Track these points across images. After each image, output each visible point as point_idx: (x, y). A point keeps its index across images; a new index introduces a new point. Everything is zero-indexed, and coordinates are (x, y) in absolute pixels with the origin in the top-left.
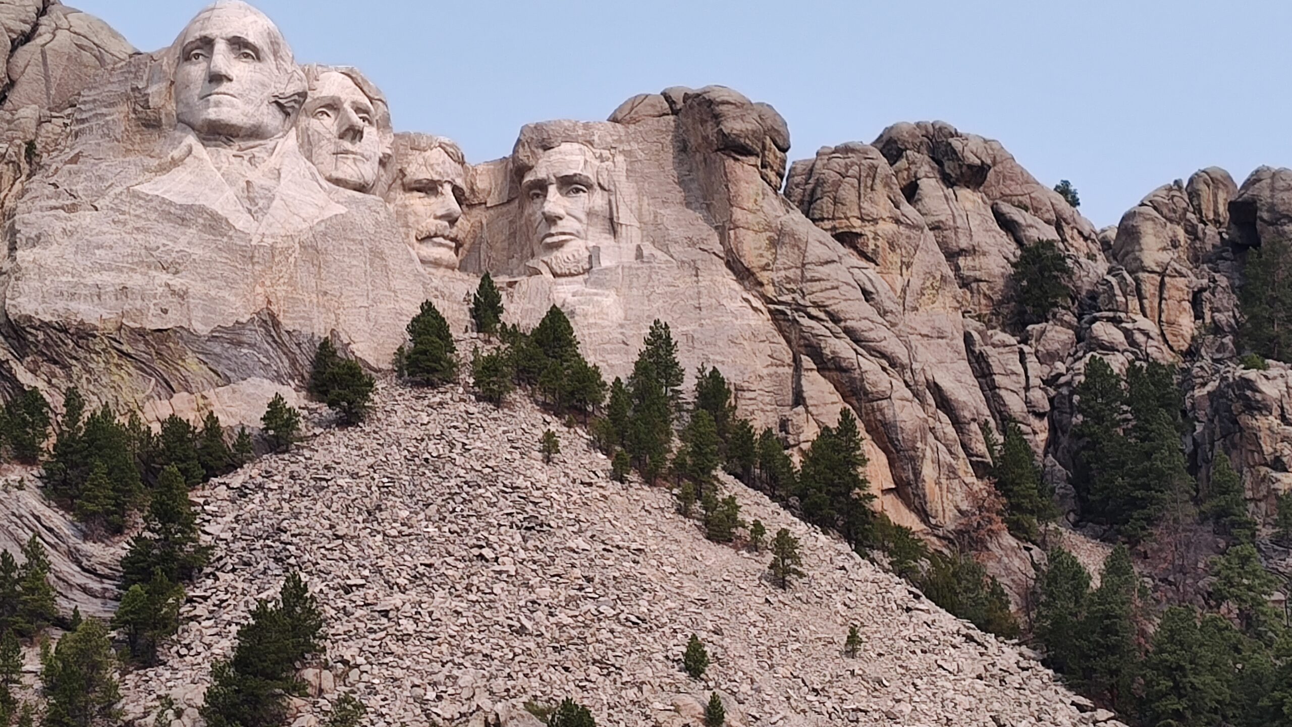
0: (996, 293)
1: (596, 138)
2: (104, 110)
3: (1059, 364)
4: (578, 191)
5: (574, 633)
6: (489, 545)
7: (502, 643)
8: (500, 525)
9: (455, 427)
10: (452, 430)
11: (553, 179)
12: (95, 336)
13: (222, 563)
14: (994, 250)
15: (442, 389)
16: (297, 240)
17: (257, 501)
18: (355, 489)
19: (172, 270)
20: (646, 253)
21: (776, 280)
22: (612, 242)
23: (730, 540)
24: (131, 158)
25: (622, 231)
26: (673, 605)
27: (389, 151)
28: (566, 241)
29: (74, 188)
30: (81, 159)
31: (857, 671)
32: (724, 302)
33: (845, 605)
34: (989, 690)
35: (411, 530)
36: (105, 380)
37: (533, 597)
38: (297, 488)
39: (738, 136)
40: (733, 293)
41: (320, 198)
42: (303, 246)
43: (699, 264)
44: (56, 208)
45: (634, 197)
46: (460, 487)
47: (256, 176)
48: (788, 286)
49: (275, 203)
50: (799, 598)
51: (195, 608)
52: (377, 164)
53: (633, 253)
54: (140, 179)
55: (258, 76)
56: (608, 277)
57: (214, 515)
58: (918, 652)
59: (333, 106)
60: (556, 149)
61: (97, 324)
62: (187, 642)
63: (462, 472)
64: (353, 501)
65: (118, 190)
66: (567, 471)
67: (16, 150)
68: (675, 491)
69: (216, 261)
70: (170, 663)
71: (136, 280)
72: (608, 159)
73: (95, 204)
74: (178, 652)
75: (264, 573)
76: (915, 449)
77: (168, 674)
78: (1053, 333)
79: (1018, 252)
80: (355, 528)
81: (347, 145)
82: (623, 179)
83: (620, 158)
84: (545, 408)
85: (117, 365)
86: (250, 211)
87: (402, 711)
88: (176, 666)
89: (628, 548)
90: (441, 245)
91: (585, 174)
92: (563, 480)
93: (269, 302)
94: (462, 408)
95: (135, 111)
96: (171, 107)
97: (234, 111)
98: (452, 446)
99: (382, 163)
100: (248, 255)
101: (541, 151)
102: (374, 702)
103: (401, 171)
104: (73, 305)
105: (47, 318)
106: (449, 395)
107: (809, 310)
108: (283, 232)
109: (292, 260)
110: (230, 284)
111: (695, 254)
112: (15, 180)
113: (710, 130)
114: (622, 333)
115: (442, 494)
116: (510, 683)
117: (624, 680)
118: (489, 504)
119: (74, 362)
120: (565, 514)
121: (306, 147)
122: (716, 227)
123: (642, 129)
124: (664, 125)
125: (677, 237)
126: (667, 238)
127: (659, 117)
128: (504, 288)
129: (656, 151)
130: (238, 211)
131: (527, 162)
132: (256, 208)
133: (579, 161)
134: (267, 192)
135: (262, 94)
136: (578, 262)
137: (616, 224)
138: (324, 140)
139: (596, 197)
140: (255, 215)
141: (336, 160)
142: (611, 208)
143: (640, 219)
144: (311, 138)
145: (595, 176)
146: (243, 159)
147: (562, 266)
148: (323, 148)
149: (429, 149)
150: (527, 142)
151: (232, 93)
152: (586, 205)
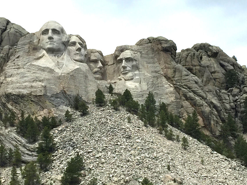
0: (221, 81)
1: (133, 49)
2: (24, 46)
3: (237, 97)
4: (129, 61)
5: (141, 161)
6: (119, 141)
7: (125, 164)
8: (121, 137)
9: (108, 115)
10: (107, 116)
11: (124, 58)
12: (26, 97)
13: (59, 147)
14: (220, 71)
15: (104, 107)
16: (69, 74)
17: (65, 133)
18: (87, 130)
19: (42, 82)
21: (176, 80)
22: (138, 72)
23: (171, 139)
25: (140, 70)
26: (162, 154)
27: (87, 53)
28: (128, 72)
29: (19, 64)
30: (20, 57)
31: (204, 168)
32: (164, 85)
33: (199, 153)
34: (233, 171)
35: (101, 139)
36: (28, 107)
37: (130, 153)
38: (74, 130)
39: (166, 47)
40: (166, 83)
41: (74, 64)
43: (158, 77)
44: (15, 68)
46: (111, 129)
47: (59, 60)
48: (178, 81)
49: (64, 66)
50: (188, 152)
51: (54, 158)
52: (84, 57)
54: (33, 61)
55: (59, 37)
57: (56, 136)
58: (216, 163)
59: (74, 44)
60: (125, 52)
61: (26, 94)
62: (54, 165)
63: (111, 125)
64: (87, 132)
65: (29, 64)
66: (134, 124)
67: (5, 55)
68: (158, 128)
70: (50, 170)
71: (34, 84)
72: (136, 54)
73: (24, 67)
74: (51, 168)
75: (69, 149)
76: (209, 117)
77: (50, 173)
78: (235, 90)
79: (225, 72)
80: (88, 139)
81: (78, 52)
84: (127, 110)
85: (31, 104)
86: (58, 68)
87: (105, 180)
88: (52, 171)
89: (150, 141)
90: (98, 74)
91: (131, 57)
92: (133, 126)
94: (108, 111)
95: (31, 46)
97: (54, 46)
98: (107, 119)
100: (59, 78)
101: (121, 52)
102: (98, 178)
103: (89, 58)
104: (20, 90)
105: (15, 93)
106: (105, 108)
107: (183, 86)
108: (66, 72)
109: (68, 79)
110: (55, 85)
111: (157, 74)
112: (5, 62)
113: (160, 46)
114: (141, 93)
115: (106, 131)
116: (128, 173)
117: (153, 171)
118: (117, 132)
119: (21, 103)
120: (135, 134)
121: (69, 53)
122: (162, 68)
123: (143, 46)
124: (148, 46)
125: (153, 71)
126: (150, 71)
127: (147, 44)
128: (113, 83)
129: (147, 51)
130: (56, 68)
131: (118, 55)
132: (60, 67)
133: (130, 54)
134: (62, 64)
135: (60, 41)
136: (130, 77)
137: (139, 68)
138: (72, 51)
139: (134, 62)
140: (60, 69)
141: (76, 56)
142: (137, 65)
143: (144, 67)
144: (70, 51)
145: (134, 57)
146: (56, 56)
147: (127, 78)
148: (72, 53)
149: (95, 53)
150: (118, 50)
151: (53, 41)
152: (132, 64)
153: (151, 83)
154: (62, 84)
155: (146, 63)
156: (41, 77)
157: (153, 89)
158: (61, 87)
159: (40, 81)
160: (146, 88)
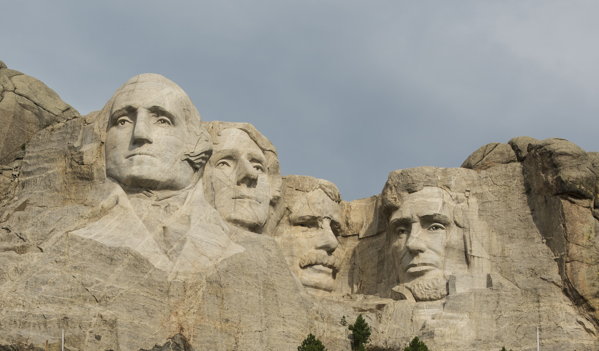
1: (452, 183)
2: (46, 165)
4: (437, 228)
11: (416, 218)
16: (204, 277)
19: (103, 302)
20: (494, 281)
22: (466, 272)
24: (69, 206)
25: (475, 262)
27: (278, 194)
28: (426, 271)
29: (23, 232)
30: (28, 207)
32: (561, 324)
39: (574, 183)
40: (569, 317)
41: (223, 239)
42: (210, 282)
43: (541, 292)
44: (8, 249)
45: (485, 233)
47: (171, 222)
49: (186, 246)
52: (268, 205)
53: (484, 282)
54: (77, 224)
55: (173, 138)
56: (462, 303)
59: (232, 157)
60: (419, 193)
61: (44, 348)
65: (59, 234)
69: (139, 295)
71: (74, 312)
73: (41, 246)
81: (244, 189)
82: (476, 217)
83: (473, 200)
86: (166, 253)
90: (320, 271)
91: (443, 214)
93: (182, 329)
95: (71, 166)
96: (102, 164)
97: (154, 169)
99: (273, 204)
100: (165, 290)
101: (406, 194)
103: (287, 208)
104: (24, 332)
108: (193, 270)
109: (200, 293)
110: (150, 314)
111: (537, 283)
113: (550, 177)
121: (211, 192)
122: (556, 260)
123: (492, 174)
124: (511, 170)
125: (522, 268)
126: (512, 269)
127: (507, 163)
128: (373, 310)
129: (504, 193)
130: (157, 252)
131: (394, 202)
132: (171, 250)
133: (439, 203)
134: (180, 236)
135: (176, 154)
136: (436, 289)
137: (469, 256)
138: (225, 187)
139: (452, 233)
140: (170, 256)
141: (235, 204)
142: (465, 243)
143: (490, 252)
144: (214, 185)
145: (452, 215)
146: (161, 208)
147: (423, 292)
148: (224, 193)
149: (311, 191)
150: (394, 186)
151: (151, 153)
152: (444, 240)
153: (512, 313)
154: (177, 313)
155: (499, 237)
156: (100, 284)
157: (518, 339)
158: (173, 325)
159: (98, 300)
160: (492, 335)
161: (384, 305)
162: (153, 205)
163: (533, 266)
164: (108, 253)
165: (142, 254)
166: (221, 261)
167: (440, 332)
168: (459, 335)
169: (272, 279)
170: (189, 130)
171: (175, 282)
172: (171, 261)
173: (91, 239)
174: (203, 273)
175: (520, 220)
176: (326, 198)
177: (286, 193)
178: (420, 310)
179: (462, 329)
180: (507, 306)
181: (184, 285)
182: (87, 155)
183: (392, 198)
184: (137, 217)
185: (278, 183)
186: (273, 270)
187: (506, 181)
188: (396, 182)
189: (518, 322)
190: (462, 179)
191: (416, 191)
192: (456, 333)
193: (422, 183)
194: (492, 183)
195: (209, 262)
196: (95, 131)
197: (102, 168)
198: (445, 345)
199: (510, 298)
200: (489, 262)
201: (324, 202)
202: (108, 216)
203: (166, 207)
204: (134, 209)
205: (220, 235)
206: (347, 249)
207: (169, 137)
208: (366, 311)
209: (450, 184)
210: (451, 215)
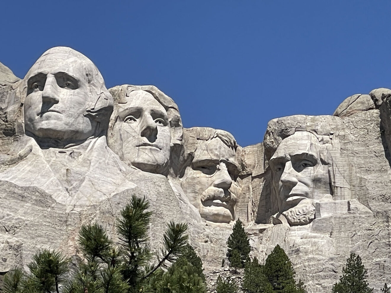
1: (319, 128)
4: (306, 165)
11: (288, 157)
16: (98, 208)
19: (12, 232)
20: (353, 206)
22: (330, 199)
25: (338, 191)
27: (179, 142)
28: (298, 200)
41: (119, 178)
42: (103, 212)
47: (75, 166)
49: (84, 183)
52: (169, 152)
53: (345, 207)
55: (76, 98)
56: (324, 225)
59: (137, 113)
60: (291, 137)
69: (41, 225)
81: (145, 140)
82: (338, 155)
83: (336, 141)
86: (67, 190)
91: (310, 153)
93: (77, 251)
96: (22, 120)
97: (59, 122)
100: (64, 220)
101: (281, 138)
103: (190, 154)
108: (88, 203)
109: (93, 222)
114: (332, 264)
123: (353, 119)
124: (369, 116)
125: (374, 195)
126: (367, 196)
127: (367, 110)
128: (257, 233)
129: (363, 134)
130: (59, 190)
132: (71, 187)
133: (307, 144)
134: (80, 176)
135: (78, 110)
136: (305, 215)
137: (333, 187)
138: (130, 137)
139: (319, 168)
140: (70, 192)
141: (139, 150)
142: (330, 176)
143: (350, 182)
144: (122, 136)
145: (319, 154)
146: (66, 154)
147: (295, 218)
148: (130, 143)
149: (210, 139)
150: (272, 132)
151: (57, 110)
152: (312, 174)
153: (365, 232)
154: (73, 238)
155: (358, 170)
156: (10, 217)
157: (369, 254)
158: (70, 248)
159: (8, 230)
160: (348, 250)
161: (265, 229)
162: (60, 152)
163: (384, 192)
164: (20, 192)
165: (47, 191)
166: (114, 195)
167: (304, 249)
168: (320, 251)
169: (161, 210)
170: (92, 90)
171: (72, 213)
172: (70, 197)
173: (7, 181)
174: (96, 205)
175: (376, 156)
176: (223, 145)
177: (189, 142)
178: (293, 232)
179: (323, 246)
180: (361, 226)
181: (79, 216)
182: (10, 115)
183: (270, 142)
184: (46, 162)
185: (179, 133)
186: (162, 202)
187: (365, 125)
188: (273, 129)
189: (370, 239)
190: (327, 124)
191: (289, 135)
192: (317, 249)
193: (294, 129)
194: (353, 127)
195: (103, 196)
196: (17, 94)
197: (22, 124)
198: (308, 259)
199: (363, 219)
200: (350, 192)
201: (220, 148)
202: (23, 162)
203: (71, 154)
204: (44, 156)
205: (116, 175)
206: (243, 186)
207: (72, 97)
208: (251, 235)
209: (316, 128)
210: (317, 154)
